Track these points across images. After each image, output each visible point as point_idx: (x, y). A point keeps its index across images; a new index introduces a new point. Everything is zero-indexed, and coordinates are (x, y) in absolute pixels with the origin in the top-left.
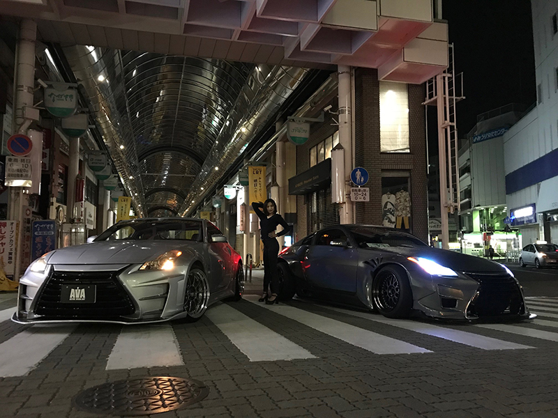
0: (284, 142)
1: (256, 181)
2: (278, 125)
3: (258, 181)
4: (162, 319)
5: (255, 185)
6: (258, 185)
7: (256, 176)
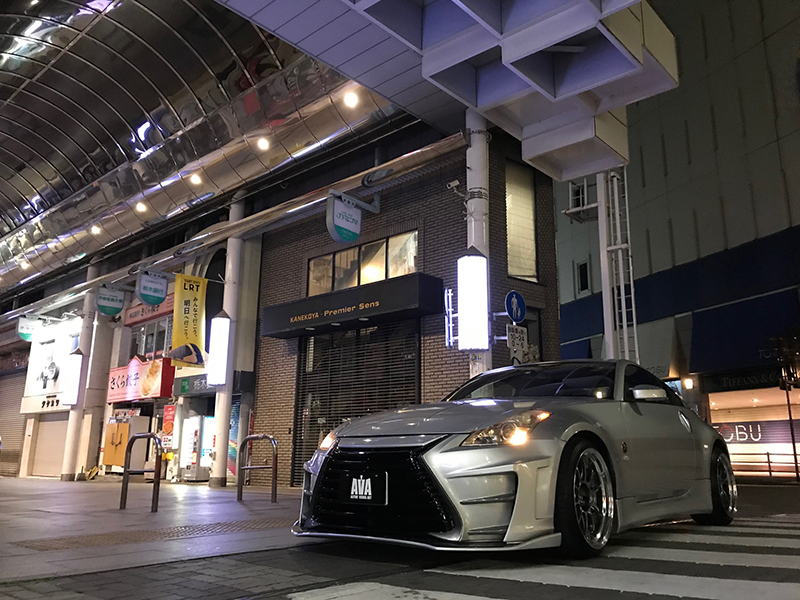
0: (244, 241)
1: (187, 303)
2: (235, 210)
3: (192, 303)
4: (505, 544)
5: (187, 311)
6: (191, 311)
7: (189, 296)
